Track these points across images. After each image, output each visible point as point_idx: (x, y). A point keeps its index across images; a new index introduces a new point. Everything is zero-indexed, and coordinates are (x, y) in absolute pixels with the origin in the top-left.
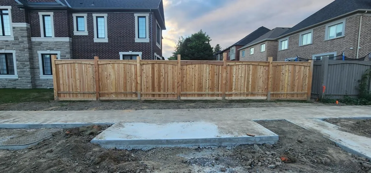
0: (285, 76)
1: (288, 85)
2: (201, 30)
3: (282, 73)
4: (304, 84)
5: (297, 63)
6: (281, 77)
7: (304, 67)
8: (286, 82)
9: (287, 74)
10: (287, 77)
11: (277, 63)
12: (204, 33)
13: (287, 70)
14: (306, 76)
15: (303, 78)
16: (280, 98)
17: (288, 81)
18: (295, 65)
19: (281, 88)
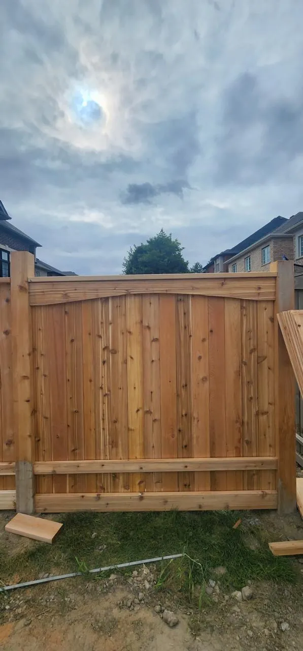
0: (125, 362)
1: (150, 418)
2: (162, 231)
3: (106, 348)
4: (254, 411)
5: (188, 284)
6: (102, 370)
7: (242, 307)
8: (135, 398)
9: (135, 351)
10: (134, 369)
11: (62, 287)
12: (168, 235)
13: (135, 329)
14: (260, 360)
15: (239, 373)
16: (102, 502)
17: (147, 395)
18: (181, 298)
19: (104, 437)
